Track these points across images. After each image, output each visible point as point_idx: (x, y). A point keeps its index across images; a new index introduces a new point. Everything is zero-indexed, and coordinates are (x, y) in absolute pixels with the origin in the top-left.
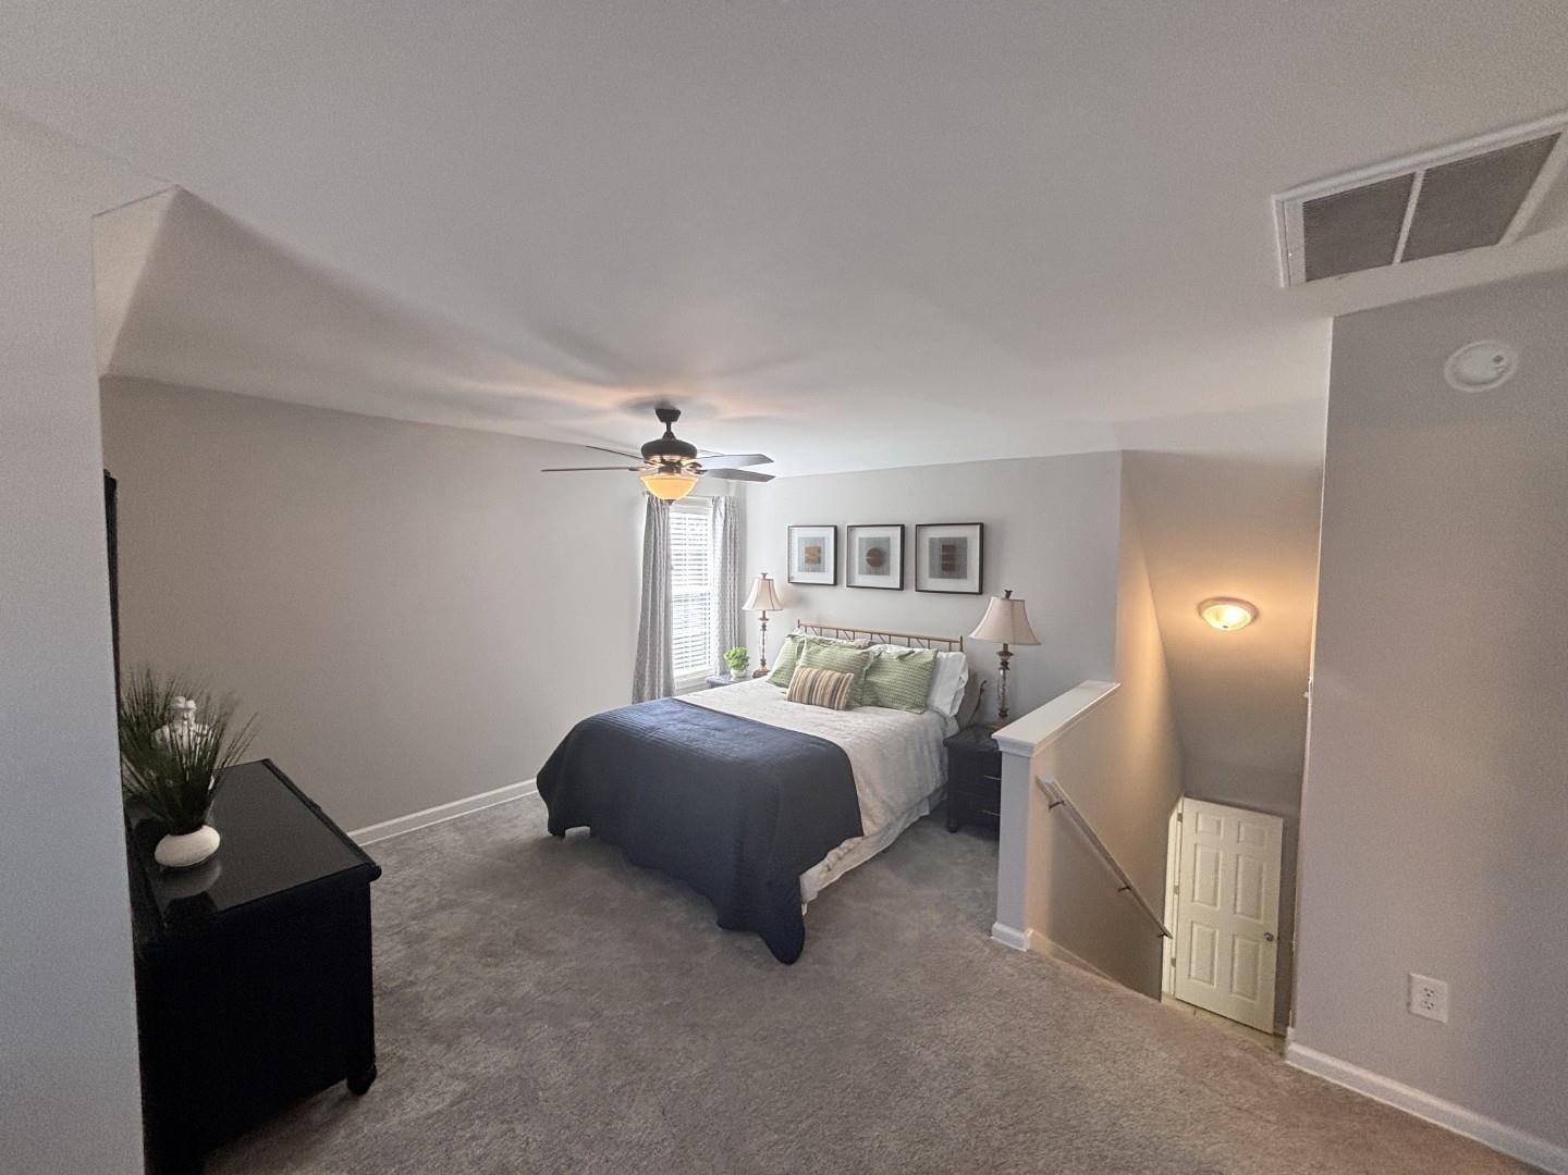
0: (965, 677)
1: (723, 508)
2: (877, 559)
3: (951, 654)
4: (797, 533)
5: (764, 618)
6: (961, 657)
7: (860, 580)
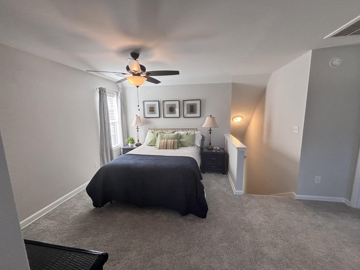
0: (201, 137)
1: (120, 95)
2: (172, 110)
3: (197, 132)
4: (146, 103)
5: (138, 128)
6: (199, 133)
7: (167, 115)
